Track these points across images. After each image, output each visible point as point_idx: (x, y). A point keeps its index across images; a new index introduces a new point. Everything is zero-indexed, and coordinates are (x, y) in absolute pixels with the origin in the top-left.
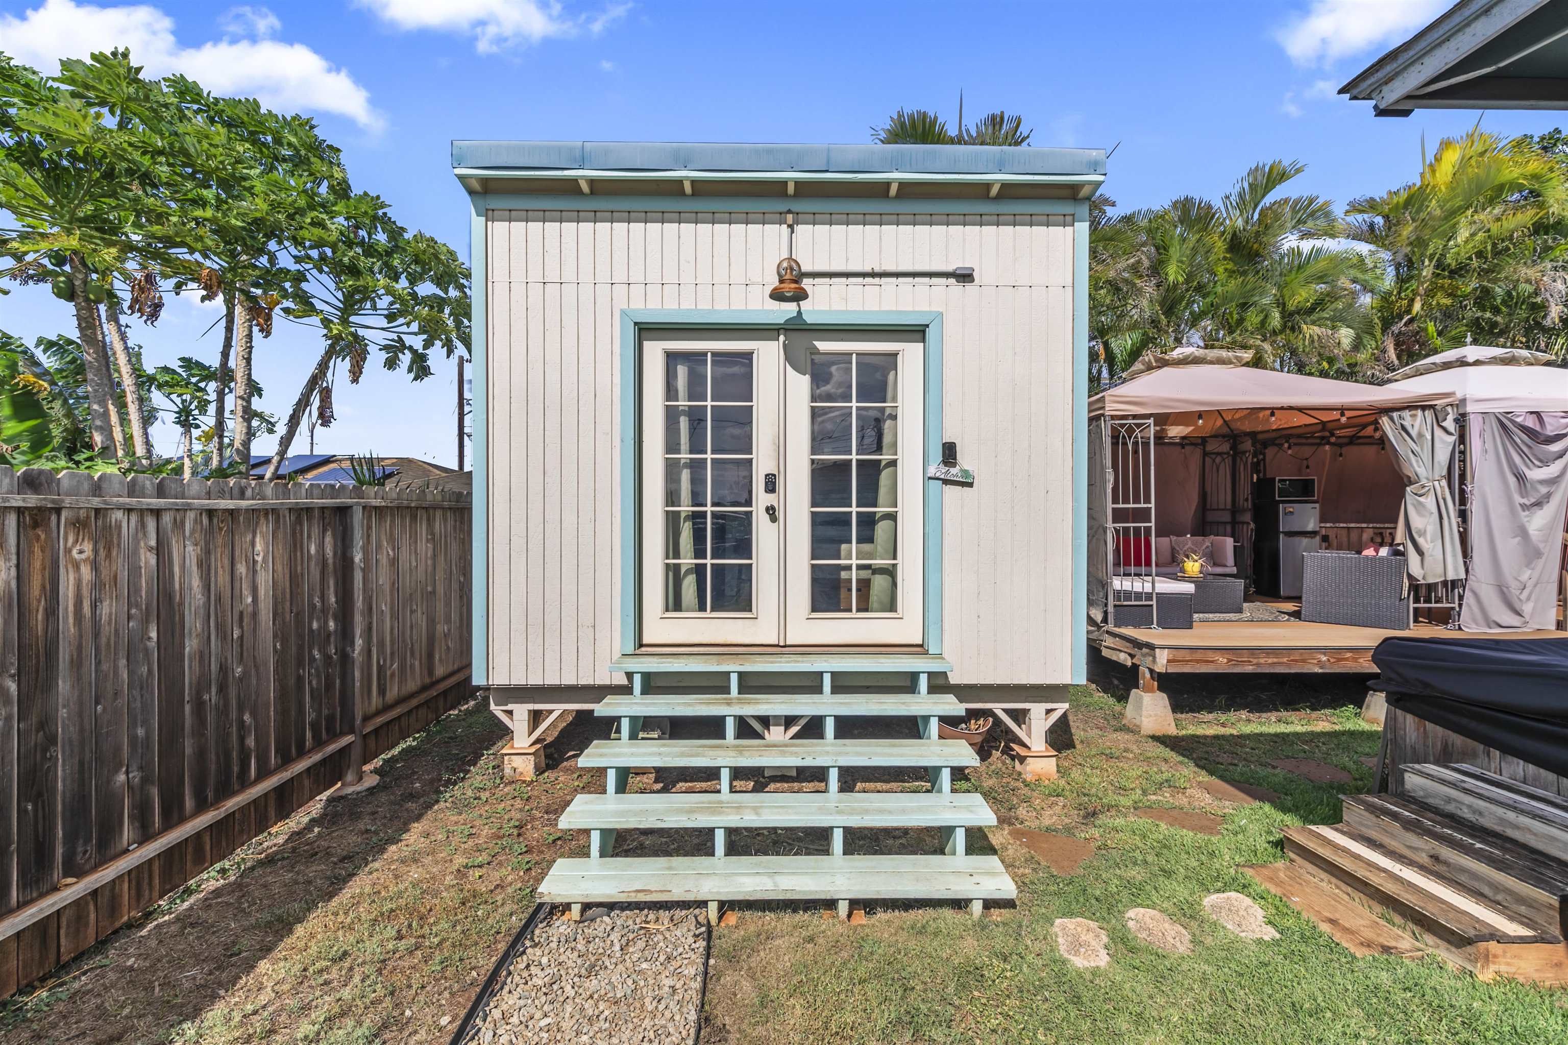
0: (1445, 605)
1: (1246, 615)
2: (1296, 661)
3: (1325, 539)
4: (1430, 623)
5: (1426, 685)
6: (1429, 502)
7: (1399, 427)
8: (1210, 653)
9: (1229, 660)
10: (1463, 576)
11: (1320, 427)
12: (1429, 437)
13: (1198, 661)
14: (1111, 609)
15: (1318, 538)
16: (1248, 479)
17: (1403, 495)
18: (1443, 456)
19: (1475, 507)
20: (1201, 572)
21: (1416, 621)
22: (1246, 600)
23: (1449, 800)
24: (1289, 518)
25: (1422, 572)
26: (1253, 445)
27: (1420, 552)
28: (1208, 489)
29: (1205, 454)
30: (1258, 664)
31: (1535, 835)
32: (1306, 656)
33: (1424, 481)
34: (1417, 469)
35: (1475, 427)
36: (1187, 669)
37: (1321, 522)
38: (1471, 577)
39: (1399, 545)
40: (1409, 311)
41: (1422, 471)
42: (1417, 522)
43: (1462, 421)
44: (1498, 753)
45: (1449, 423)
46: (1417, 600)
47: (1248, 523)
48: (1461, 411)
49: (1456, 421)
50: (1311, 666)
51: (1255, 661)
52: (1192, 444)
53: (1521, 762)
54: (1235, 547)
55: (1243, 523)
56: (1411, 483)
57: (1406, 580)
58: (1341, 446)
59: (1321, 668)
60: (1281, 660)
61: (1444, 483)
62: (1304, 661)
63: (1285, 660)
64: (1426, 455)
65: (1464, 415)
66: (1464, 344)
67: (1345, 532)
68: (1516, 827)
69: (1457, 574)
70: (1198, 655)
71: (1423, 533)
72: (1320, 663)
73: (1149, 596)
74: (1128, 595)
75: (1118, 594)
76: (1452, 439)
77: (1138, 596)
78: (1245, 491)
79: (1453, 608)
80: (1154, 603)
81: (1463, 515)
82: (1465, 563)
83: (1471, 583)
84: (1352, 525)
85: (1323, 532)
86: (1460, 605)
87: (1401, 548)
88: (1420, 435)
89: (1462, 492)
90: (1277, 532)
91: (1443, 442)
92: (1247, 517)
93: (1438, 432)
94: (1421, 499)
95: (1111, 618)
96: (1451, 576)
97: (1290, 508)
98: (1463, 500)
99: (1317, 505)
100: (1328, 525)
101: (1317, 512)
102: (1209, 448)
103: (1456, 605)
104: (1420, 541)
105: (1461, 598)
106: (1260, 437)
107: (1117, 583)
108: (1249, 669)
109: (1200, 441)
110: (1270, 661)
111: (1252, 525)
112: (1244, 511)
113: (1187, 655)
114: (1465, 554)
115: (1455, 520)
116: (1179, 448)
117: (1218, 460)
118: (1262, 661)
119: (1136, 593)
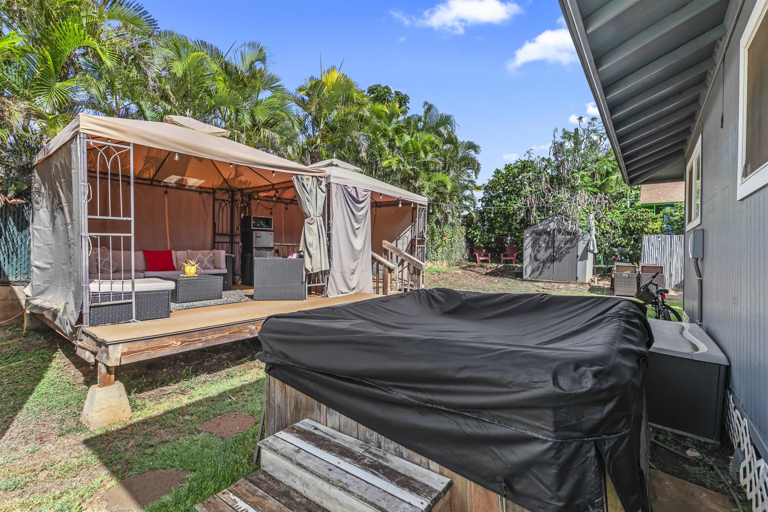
0: (321, 284)
1: (224, 299)
2: (235, 333)
3: (277, 251)
4: (316, 294)
5: (286, 356)
6: (314, 227)
7: (301, 184)
8: (166, 339)
9: (183, 342)
10: (328, 268)
11: (271, 187)
12: (315, 192)
13: (153, 349)
14: (86, 310)
15: (273, 251)
16: (239, 216)
17: (303, 224)
18: (321, 203)
19: (333, 232)
20: (196, 273)
21: (310, 293)
22: (224, 289)
23: (288, 473)
24: (259, 239)
25: (311, 267)
26: (242, 196)
27: (310, 256)
28: (216, 222)
29: (215, 200)
30: (206, 341)
31: (341, 505)
32: (242, 328)
33: (312, 216)
34: (310, 209)
35: (334, 189)
36: (143, 357)
37: (274, 242)
38: (332, 268)
39: (301, 251)
40: (316, 143)
41: (311, 210)
42: (309, 239)
43: (328, 185)
44: (325, 406)
45: (323, 187)
46: (309, 283)
47: (239, 243)
48: (328, 182)
49: (326, 186)
50: (245, 334)
51: (204, 339)
52: (206, 192)
53: (338, 413)
54: (226, 256)
55: (236, 243)
56: (307, 217)
57: (304, 272)
58: (287, 204)
59: (252, 334)
60: (224, 334)
61: (321, 218)
62: (240, 332)
63: (227, 333)
64: (313, 202)
65: (329, 183)
66: (333, 158)
67: (286, 248)
68: (330, 498)
69: (326, 267)
70: (154, 343)
71: (311, 245)
72: (251, 332)
73: (128, 295)
74: (106, 296)
75: (94, 296)
76: (324, 195)
77: (117, 296)
78: (237, 223)
79: (325, 286)
80: (133, 300)
81: (329, 236)
82: (329, 261)
83: (332, 272)
84: (290, 244)
85: (276, 248)
86: (327, 283)
87: (302, 253)
88: (311, 191)
89: (329, 224)
90: (253, 248)
91: (321, 196)
92: (238, 239)
93: (319, 190)
94: (311, 226)
95: (86, 319)
96: (324, 269)
97: (259, 234)
98: (329, 229)
99: (273, 233)
100: (278, 244)
101: (272, 237)
102: (217, 196)
103: (326, 284)
104: (310, 249)
105: (328, 279)
106: (245, 191)
107: (94, 287)
108: (199, 346)
109: (211, 191)
110: (216, 336)
111: (241, 244)
112: (237, 235)
113: (142, 345)
114: (330, 257)
115: (325, 239)
116: (197, 194)
117: (223, 204)
118: (210, 337)
119: (114, 293)
